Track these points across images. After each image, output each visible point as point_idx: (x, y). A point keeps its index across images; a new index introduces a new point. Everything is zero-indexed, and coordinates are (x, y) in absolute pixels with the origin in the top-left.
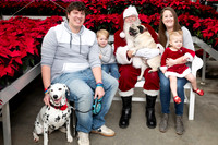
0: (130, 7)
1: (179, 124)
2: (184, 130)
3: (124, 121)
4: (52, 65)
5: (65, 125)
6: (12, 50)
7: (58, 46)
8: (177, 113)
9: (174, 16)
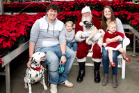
4: (36, 43)
8: (113, 73)
9: (111, 11)
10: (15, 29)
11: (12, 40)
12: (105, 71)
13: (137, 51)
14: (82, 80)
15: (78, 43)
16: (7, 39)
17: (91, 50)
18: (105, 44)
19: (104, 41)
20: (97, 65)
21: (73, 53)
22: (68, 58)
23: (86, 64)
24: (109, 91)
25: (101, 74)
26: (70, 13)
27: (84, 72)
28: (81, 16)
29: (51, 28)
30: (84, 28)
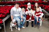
0: (29, 3)
1: (38, 26)
2: (39, 28)
3: (27, 26)
4: (13, 15)
5: (15, 26)
6: (4, 12)
7: (14, 11)
8: (38, 24)
9: (38, 4)
10: (5, 10)
11: (5, 14)
12: (35, 24)
13: (45, 17)
14: (28, 26)
15: (26, 15)
16: (3, 14)
17: (31, 17)
18: (35, 15)
19: (35, 14)
20: (32, 22)
21: (25, 18)
22: (23, 20)
23: (29, 22)
24: (36, 29)
25: (34, 25)
26: (23, 5)
27: (28, 24)
28: (27, 6)
29: (17, 10)
30: (28, 10)
